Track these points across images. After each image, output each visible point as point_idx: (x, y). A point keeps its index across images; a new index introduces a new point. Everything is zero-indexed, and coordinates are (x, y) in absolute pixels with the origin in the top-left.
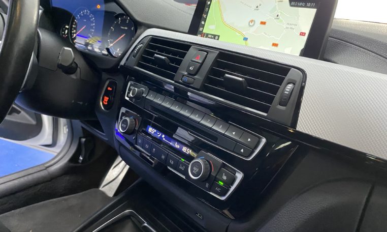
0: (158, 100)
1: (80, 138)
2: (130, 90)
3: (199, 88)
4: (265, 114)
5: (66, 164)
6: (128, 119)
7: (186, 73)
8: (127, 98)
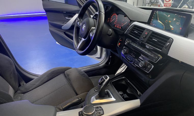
0: (134, 45)
1: (110, 56)
2: (126, 41)
3: (145, 42)
4: (161, 51)
5: (104, 64)
6: (125, 50)
7: (142, 38)
8: (125, 44)
